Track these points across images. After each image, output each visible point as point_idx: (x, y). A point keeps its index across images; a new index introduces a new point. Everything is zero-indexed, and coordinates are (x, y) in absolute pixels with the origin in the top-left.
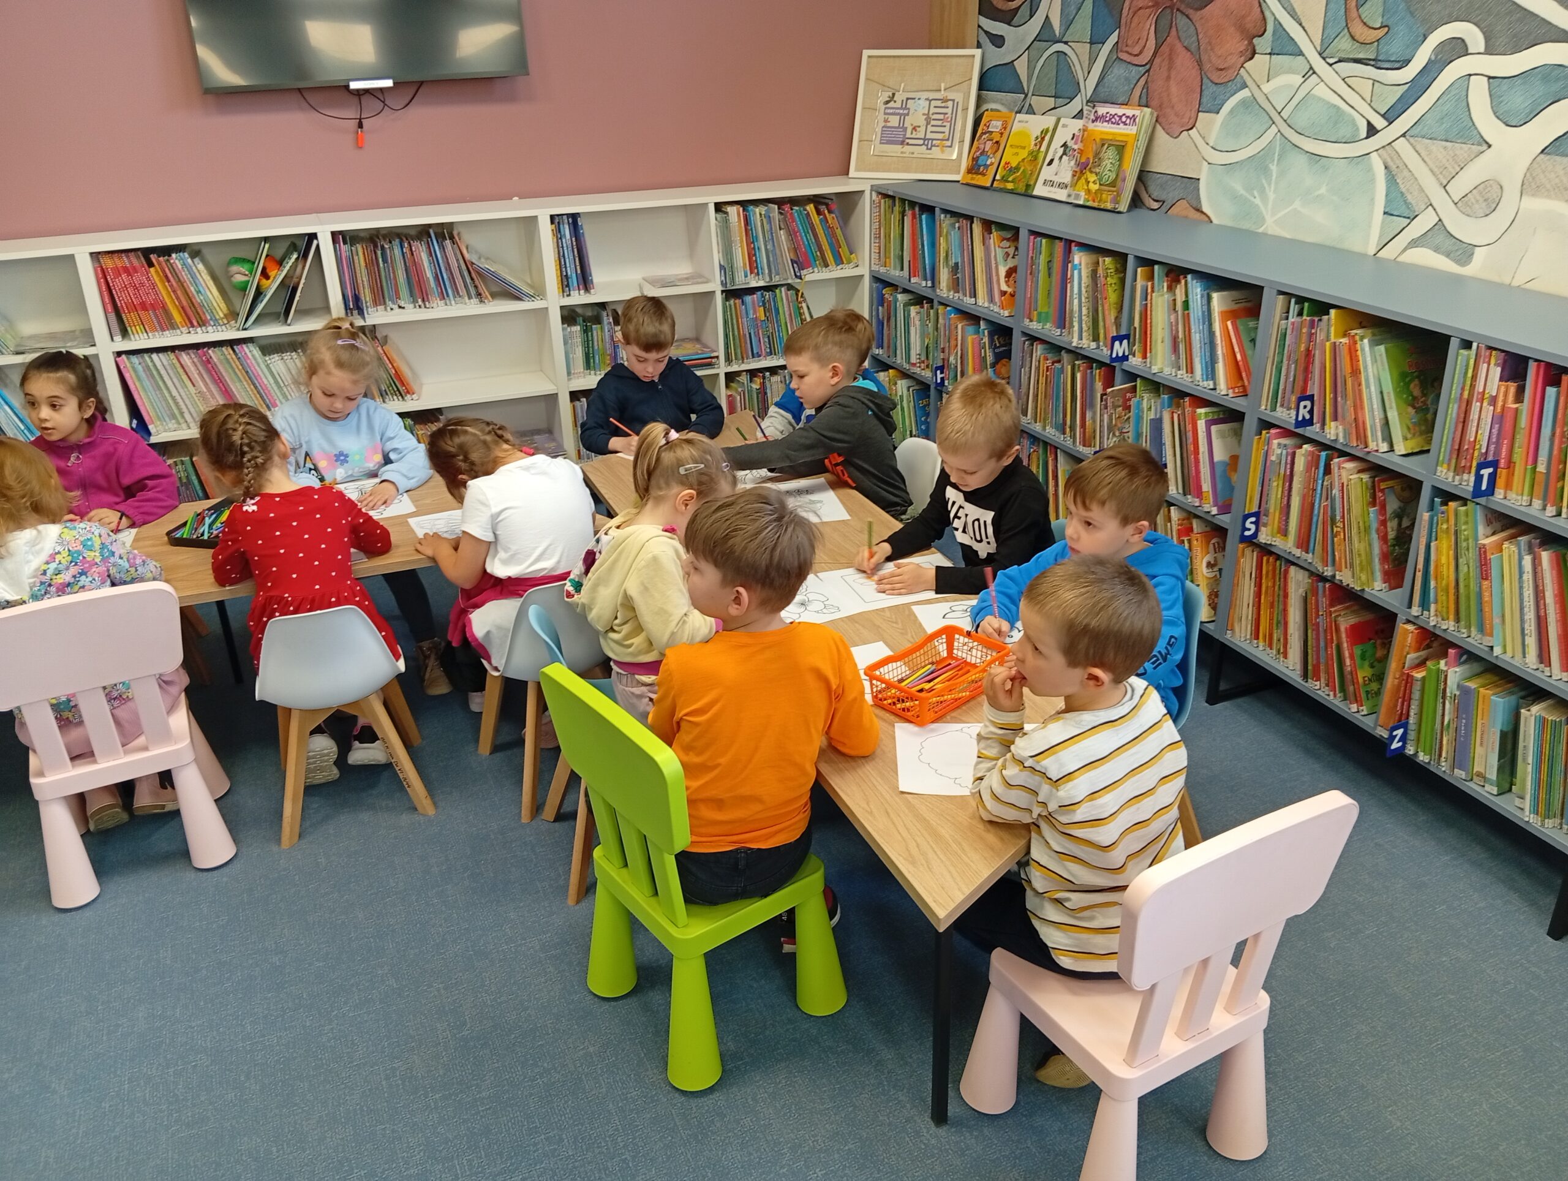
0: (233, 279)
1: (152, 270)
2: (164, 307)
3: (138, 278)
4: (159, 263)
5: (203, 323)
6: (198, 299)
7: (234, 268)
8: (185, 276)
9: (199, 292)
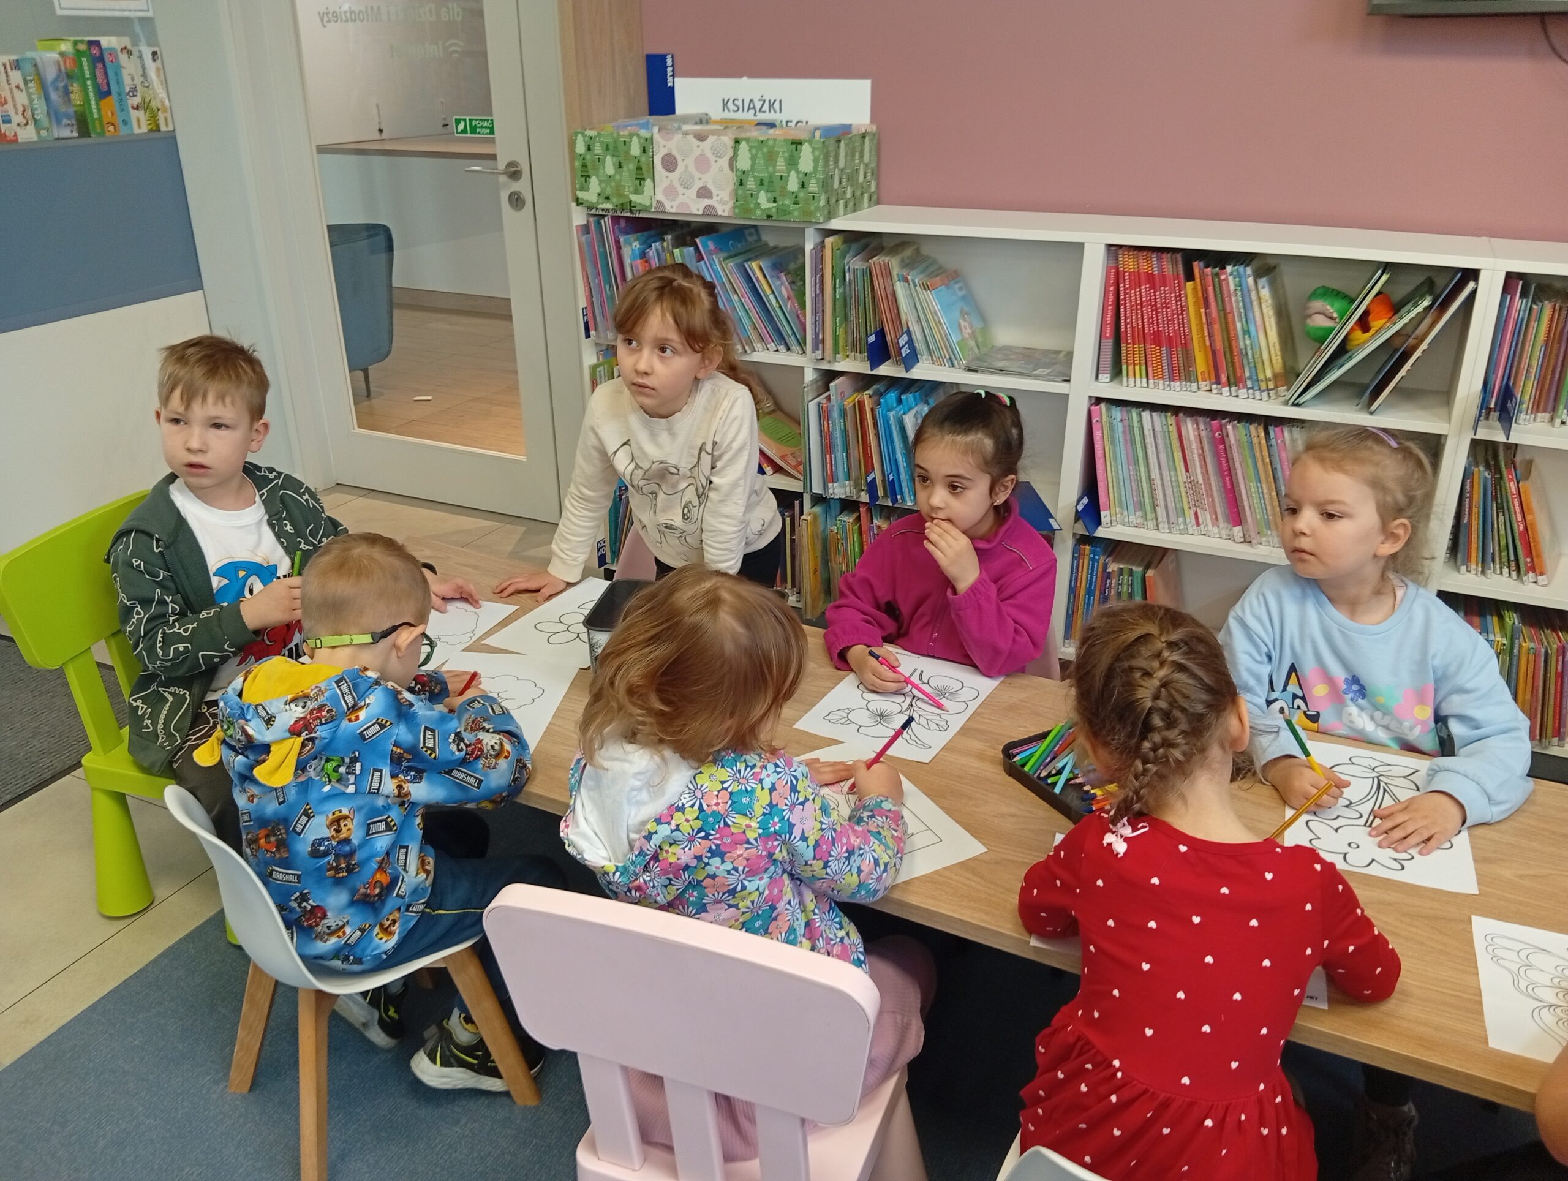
0: (1309, 321)
1: (1189, 285)
2: (1186, 346)
3: (1164, 293)
4: (1203, 277)
5: (1235, 381)
6: (1243, 342)
7: (1318, 304)
8: (1235, 304)
9: (1247, 332)
